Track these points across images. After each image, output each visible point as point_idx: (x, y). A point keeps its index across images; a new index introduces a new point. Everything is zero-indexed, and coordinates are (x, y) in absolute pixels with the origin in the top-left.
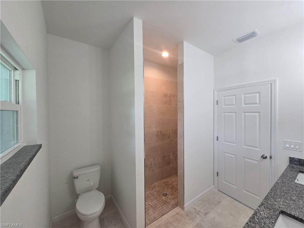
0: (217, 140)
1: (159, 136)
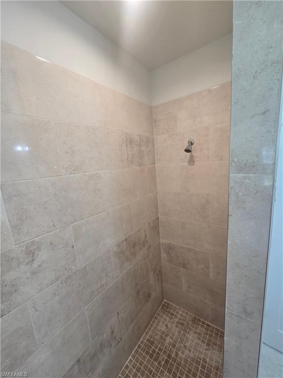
1: (124, 253)
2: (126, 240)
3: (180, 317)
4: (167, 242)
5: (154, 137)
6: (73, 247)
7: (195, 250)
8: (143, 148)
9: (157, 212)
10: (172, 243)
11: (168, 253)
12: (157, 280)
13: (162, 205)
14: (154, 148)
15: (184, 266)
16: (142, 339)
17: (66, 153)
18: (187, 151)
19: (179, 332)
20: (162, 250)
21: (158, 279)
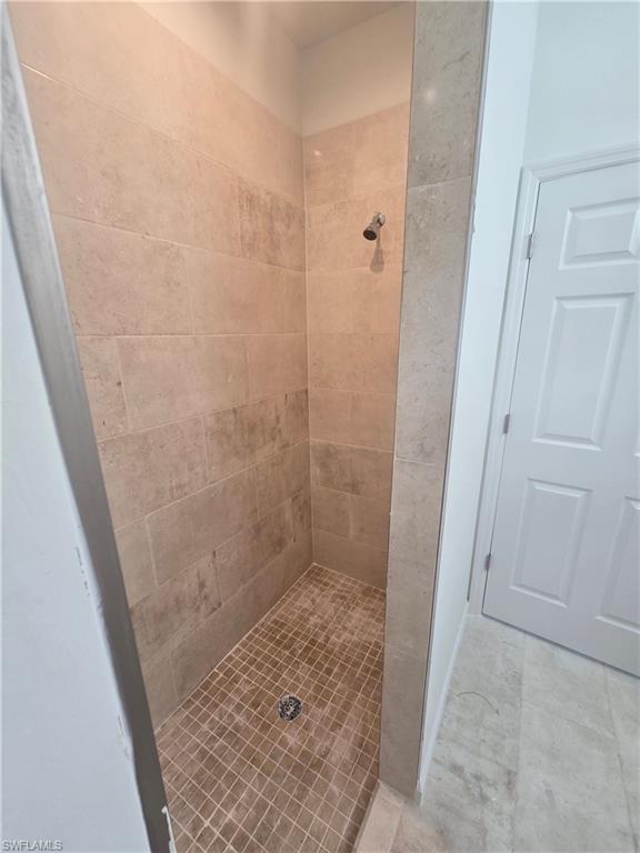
0: (506, 431)
1: (229, 437)
2: (235, 411)
3: (341, 588)
4: (322, 441)
5: (306, 209)
6: (119, 384)
7: (376, 453)
8: (280, 227)
9: (305, 378)
10: (333, 442)
11: (324, 466)
12: (298, 518)
13: (315, 364)
14: (304, 234)
15: (354, 487)
16: (263, 620)
17: (104, 174)
18: (370, 235)
19: (336, 610)
20: (312, 462)
21: (302, 518)
